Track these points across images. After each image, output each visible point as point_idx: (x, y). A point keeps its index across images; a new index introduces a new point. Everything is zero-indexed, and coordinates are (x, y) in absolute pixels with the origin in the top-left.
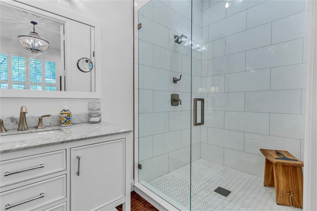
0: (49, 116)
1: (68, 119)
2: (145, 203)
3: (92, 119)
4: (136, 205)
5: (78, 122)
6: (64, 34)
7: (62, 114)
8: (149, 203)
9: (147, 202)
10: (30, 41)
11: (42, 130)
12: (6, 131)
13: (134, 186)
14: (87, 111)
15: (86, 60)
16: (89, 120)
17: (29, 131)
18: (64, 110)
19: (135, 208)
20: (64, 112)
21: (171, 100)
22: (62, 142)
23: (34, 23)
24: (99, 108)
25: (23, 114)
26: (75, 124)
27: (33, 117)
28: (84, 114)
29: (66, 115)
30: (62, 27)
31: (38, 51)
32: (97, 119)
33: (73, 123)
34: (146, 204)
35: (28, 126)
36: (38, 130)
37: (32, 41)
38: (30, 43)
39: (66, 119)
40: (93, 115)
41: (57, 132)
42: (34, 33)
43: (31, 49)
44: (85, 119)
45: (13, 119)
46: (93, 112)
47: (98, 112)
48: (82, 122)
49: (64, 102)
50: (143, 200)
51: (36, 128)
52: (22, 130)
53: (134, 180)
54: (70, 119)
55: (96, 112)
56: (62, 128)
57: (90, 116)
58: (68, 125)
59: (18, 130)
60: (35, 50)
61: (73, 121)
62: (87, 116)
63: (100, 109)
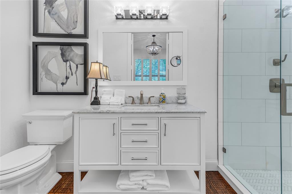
0: (154, 97)
1: (164, 99)
2: (228, 186)
3: (180, 101)
4: (217, 184)
5: (170, 102)
6: (168, 39)
7: (161, 96)
8: (231, 188)
9: (230, 186)
10: (151, 49)
11: (150, 105)
12: (135, 104)
13: (218, 167)
14: (176, 95)
15: (177, 58)
16: (177, 101)
17: (144, 105)
18: (162, 93)
19: (216, 185)
20: (161, 95)
21: (269, 86)
22: (156, 113)
23: (154, 36)
24: (185, 92)
25: (142, 95)
26: (168, 103)
27: (147, 97)
28: (174, 97)
29: (163, 97)
30: (167, 34)
31: (156, 53)
32: (183, 101)
33: (168, 102)
34: (229, 188)
35: (144, 102)
36: (148, 105)
37: (153, 48)
38: (152, 50)
39: (163, 99)
40: (180, 98)
41: (157, 107)
42: (154, 43)
43: (152, 53)
44: (175, 101)
45: (138, 97)
46: (180, 95)
47: (184, 95)
48: (173, 103)
49: (162, 88)
50: (226, 183)
51: (148, 103)
52: (141, 104)
53: (218, 161)
54: (165, 99)
55: (183, 95)
56: (160, 105)
57: (178, 98)
58: (164, 104)
59: (140, 104)
60: (154, 53)
61: (167, 101)
62: (176, 98)
63: (185, 94)
